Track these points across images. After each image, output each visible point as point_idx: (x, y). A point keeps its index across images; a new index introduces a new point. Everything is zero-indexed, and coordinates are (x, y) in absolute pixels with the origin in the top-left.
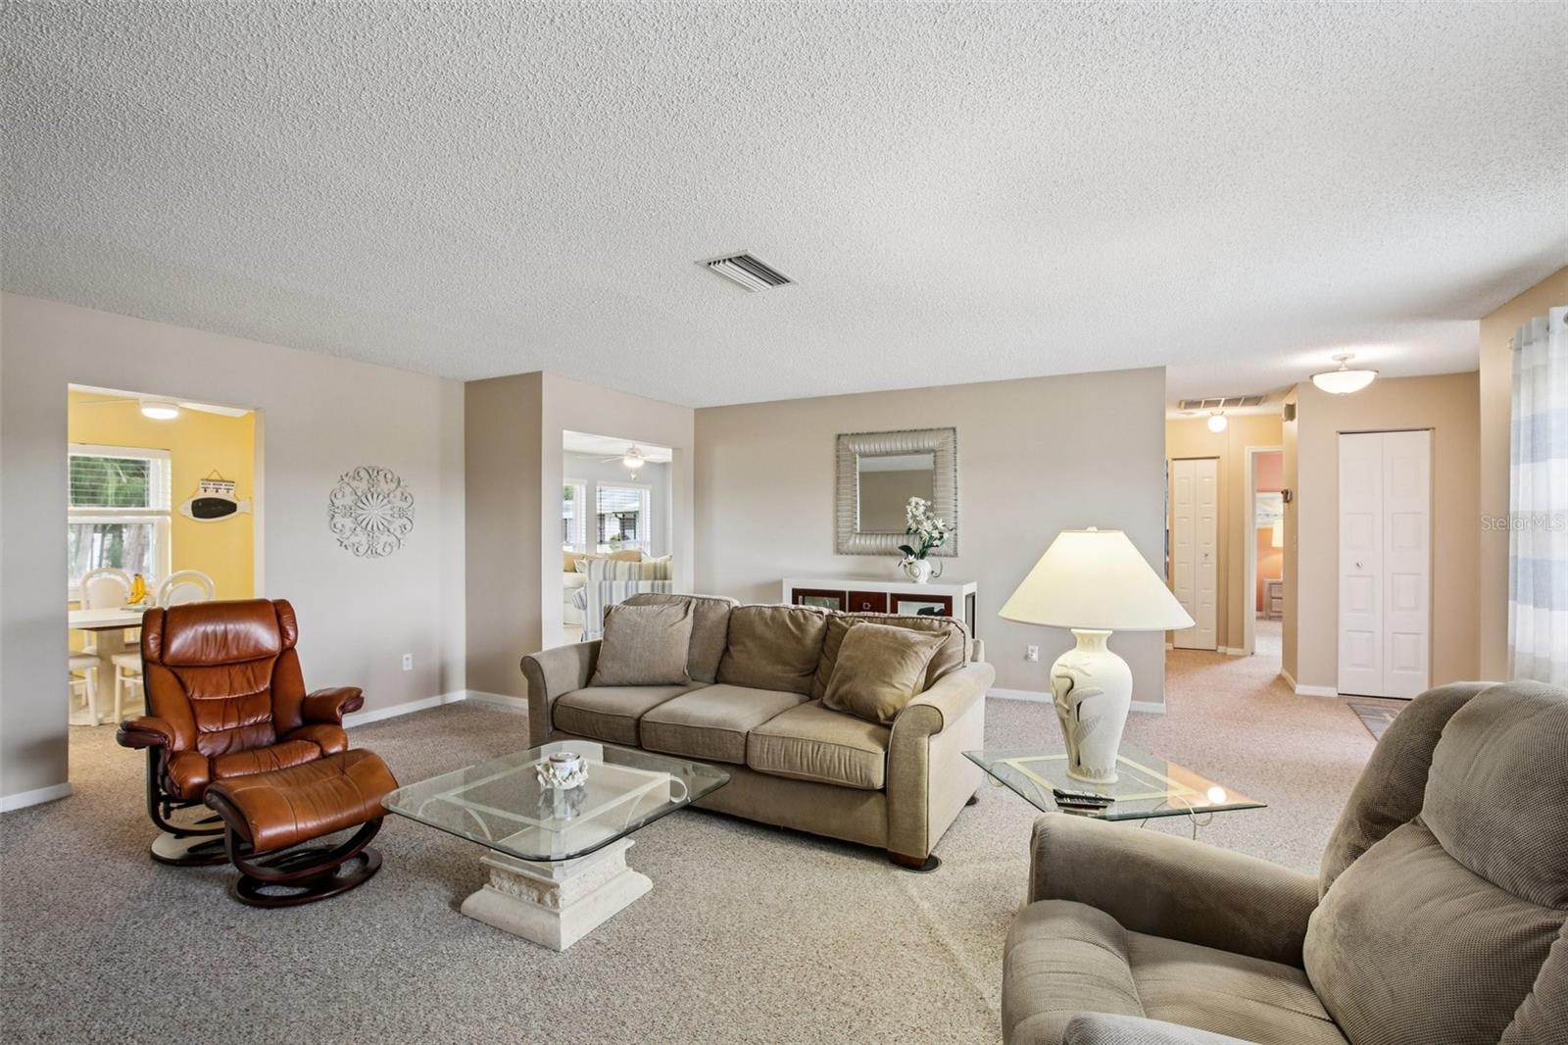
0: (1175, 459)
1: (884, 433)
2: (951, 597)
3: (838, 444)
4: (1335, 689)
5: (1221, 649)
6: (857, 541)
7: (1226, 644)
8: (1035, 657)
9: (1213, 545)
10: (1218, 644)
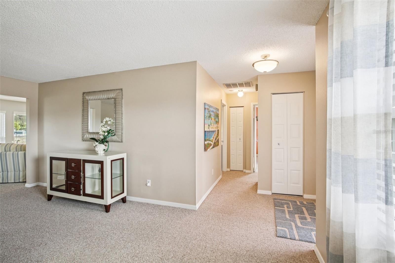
0: (231, 107)
1: (98, 91)
2: (103, 161)
3: (83, 96)
4: (271, 192)
5: (244, 170)
6: (88, 136)
7: (246, 169)
8: (149, 184)
9: (242, 136)
10: (244, 169)
